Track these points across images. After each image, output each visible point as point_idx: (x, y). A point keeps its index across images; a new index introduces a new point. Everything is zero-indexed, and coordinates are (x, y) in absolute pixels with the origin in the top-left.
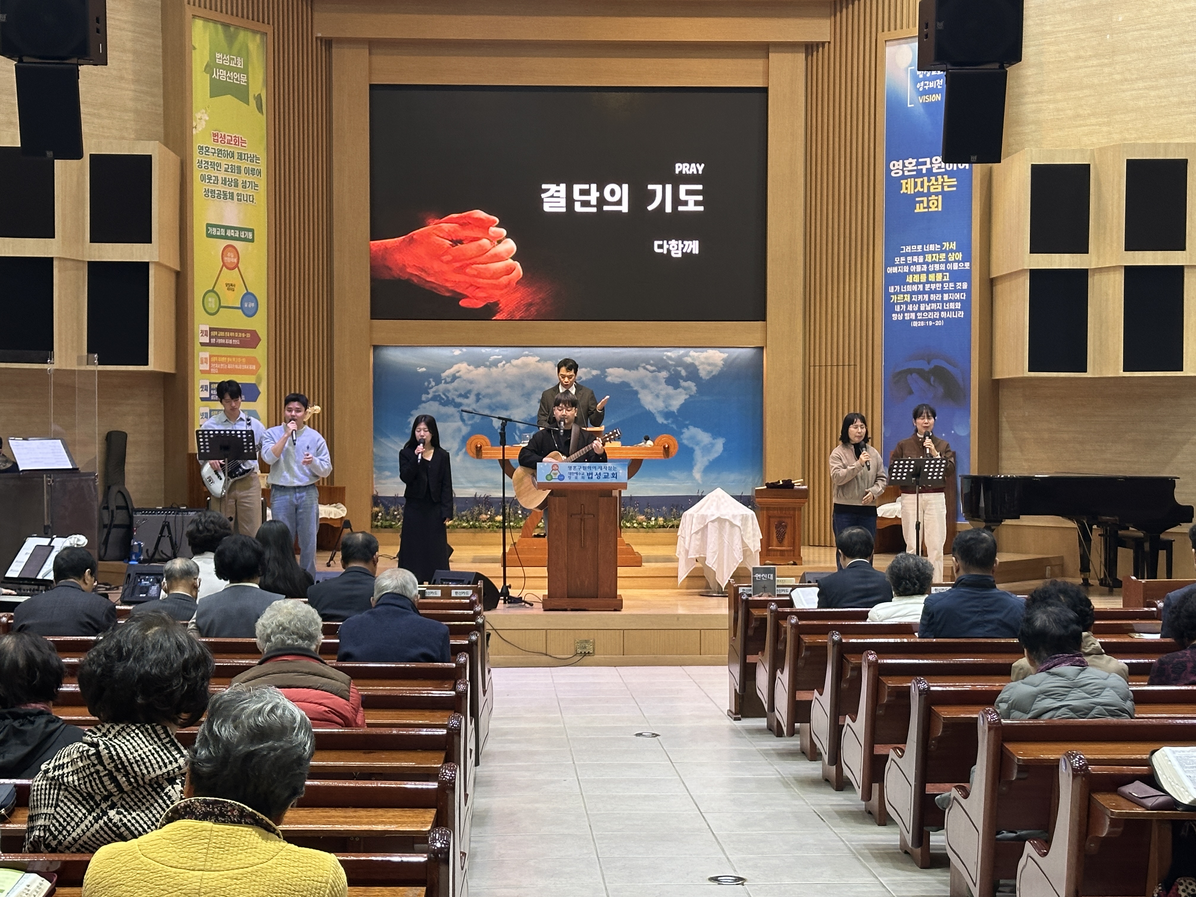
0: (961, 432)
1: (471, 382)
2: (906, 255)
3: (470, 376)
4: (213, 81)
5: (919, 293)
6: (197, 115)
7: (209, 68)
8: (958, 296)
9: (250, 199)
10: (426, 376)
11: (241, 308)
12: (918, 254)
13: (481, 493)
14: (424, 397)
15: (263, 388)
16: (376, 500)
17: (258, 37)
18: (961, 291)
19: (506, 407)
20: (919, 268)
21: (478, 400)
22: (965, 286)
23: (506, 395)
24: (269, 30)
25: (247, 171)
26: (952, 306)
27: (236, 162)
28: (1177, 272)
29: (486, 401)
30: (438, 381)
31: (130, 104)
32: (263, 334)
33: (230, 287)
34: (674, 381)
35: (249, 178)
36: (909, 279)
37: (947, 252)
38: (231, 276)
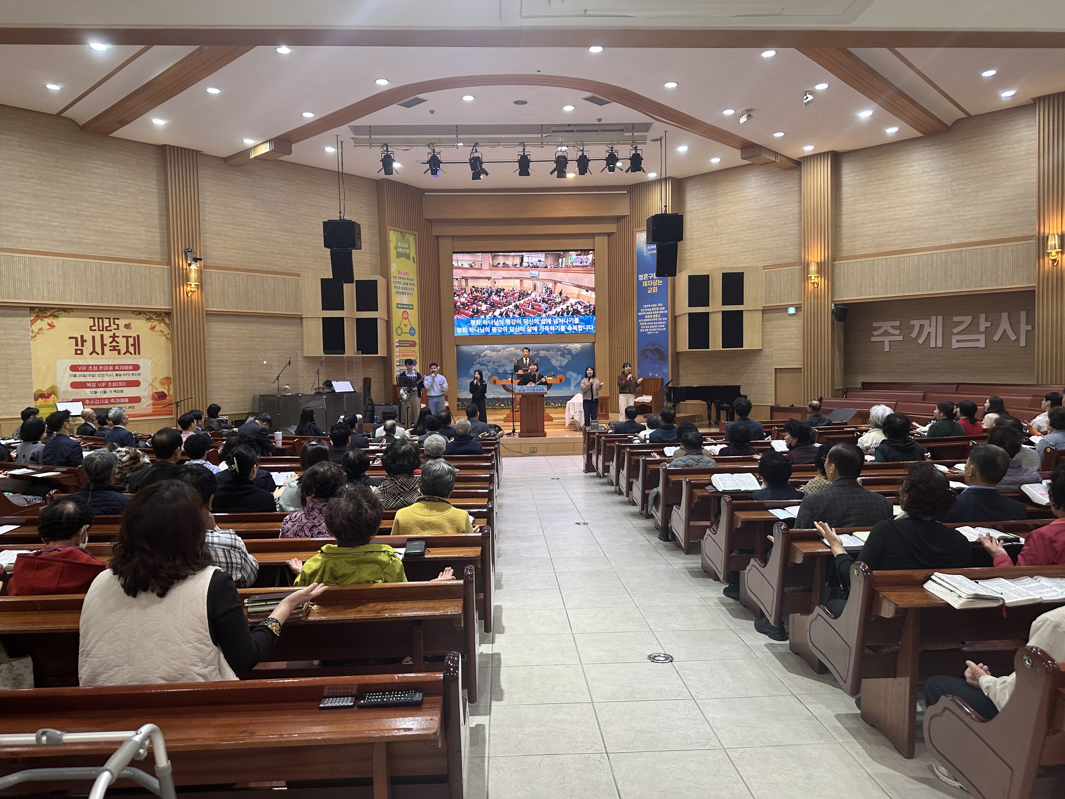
0: (666, 371)
1: (491, 357)
2: (645, 308)
3: (491, 355)
4: (397, 252)
5: (649, 322)
6: (392, 265)
7: (396, 248)
8: (663, 323)
9: (412, 294)
10: (475, 355)
11: (409, 333)
12: (649, 308)
13: (496, 397)
14: (475, 363)
15: (418, 361)
16: (459, 400)
17: (413, 236)
18: (664, 321)
19: (504, 366)
20: (649, 313)
21: (494, 363)
22: (666, 319)
23: (504, 361)
24: (416, 233)
25: (410, 284)
26: (661, 326)
27: (406, 281)
28: (741, 312)
29: (497, 364)
30: (480, 358)
31: (368, 262)
32: (417, 342)
33: (405, 325)
34: (563, 355)
35: (411, 287)
36: (646, 317)
37: (659, 307)
38: (406, 322)
